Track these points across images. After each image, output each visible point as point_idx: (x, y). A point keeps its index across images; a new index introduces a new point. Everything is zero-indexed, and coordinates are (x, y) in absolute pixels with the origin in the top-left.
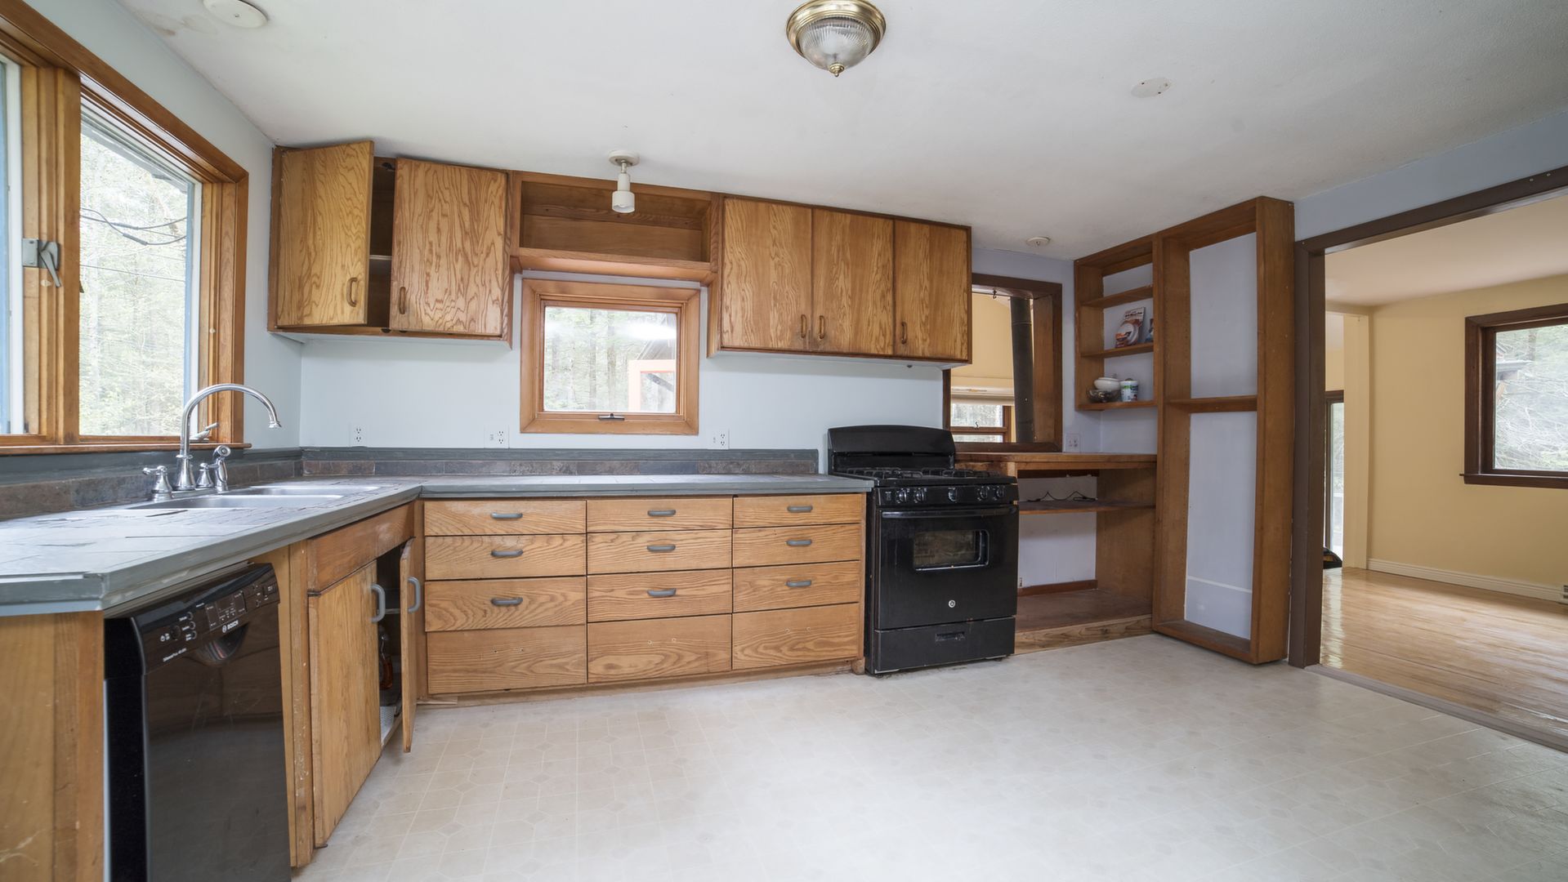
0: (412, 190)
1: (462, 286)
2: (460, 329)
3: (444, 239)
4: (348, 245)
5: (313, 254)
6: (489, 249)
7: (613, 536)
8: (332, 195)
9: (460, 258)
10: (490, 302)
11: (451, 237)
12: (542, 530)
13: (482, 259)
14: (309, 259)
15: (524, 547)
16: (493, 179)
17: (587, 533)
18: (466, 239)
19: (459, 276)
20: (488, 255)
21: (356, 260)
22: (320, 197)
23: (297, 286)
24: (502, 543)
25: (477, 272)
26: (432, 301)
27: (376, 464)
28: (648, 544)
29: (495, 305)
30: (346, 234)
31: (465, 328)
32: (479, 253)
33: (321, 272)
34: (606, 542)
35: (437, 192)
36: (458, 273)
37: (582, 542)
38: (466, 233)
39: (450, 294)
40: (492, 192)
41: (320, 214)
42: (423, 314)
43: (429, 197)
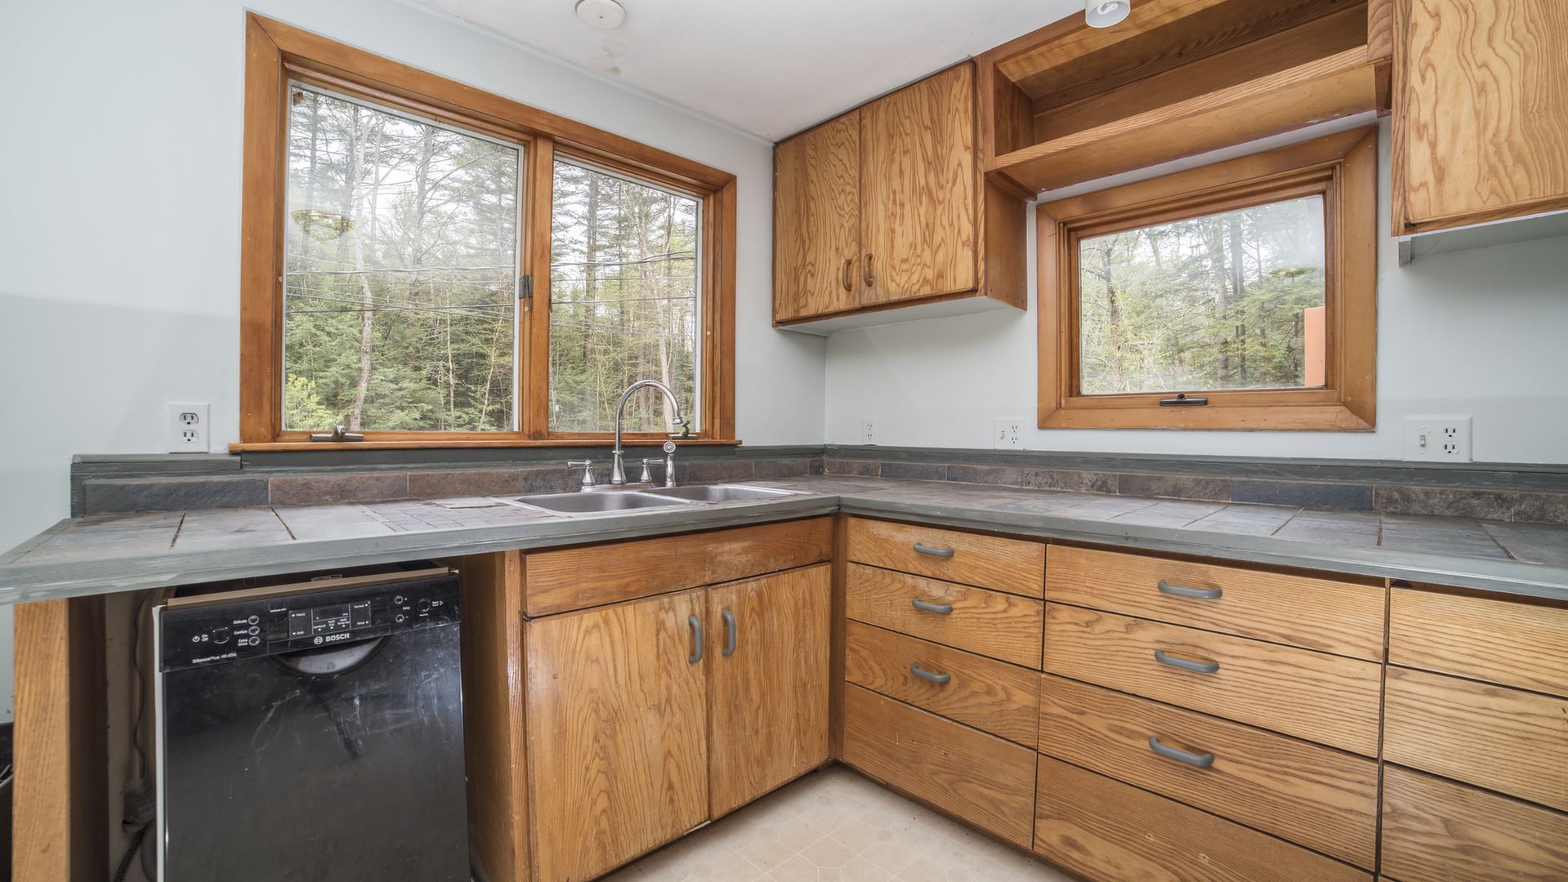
0: (875, 137)
1: (927, 233)
2: (926, 291)
3: (906, 181)
4: (842, 226)
5: (807, 242)
6: (956, 174)
7: (1089, 616)
8: (823, 176)
9: (924, 199)
10: (960, 245)
11: (914, 176)
12: (978, 579)
13: (948, 192)
14: (804, 249)
15: (954, 602)
16: (955, 78)
17: (1044, 600)
18: (929, 171)
19: (924, 222)
20: (954, 184)
21: (850, 240)
22: (812, 182)
23: (793, 277)
24: (927, 589)
25: (944, 209)
26: (897, 263)
27: (882, 465)
28: (1157, 646)
29: (966, 247)
30: (839, 215)
31: (932, 288)
32: (944, 183)
33: (816, 260)
34: (1077, 624)
35: (898, 127)
36: (922, 218)
37: (1038, 613)
38: (929, 163)
39: (915, 249)
40: (955, 96)
41: (813, 199)
42: (889, 283)
43: (891, 136)
